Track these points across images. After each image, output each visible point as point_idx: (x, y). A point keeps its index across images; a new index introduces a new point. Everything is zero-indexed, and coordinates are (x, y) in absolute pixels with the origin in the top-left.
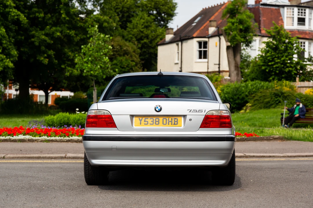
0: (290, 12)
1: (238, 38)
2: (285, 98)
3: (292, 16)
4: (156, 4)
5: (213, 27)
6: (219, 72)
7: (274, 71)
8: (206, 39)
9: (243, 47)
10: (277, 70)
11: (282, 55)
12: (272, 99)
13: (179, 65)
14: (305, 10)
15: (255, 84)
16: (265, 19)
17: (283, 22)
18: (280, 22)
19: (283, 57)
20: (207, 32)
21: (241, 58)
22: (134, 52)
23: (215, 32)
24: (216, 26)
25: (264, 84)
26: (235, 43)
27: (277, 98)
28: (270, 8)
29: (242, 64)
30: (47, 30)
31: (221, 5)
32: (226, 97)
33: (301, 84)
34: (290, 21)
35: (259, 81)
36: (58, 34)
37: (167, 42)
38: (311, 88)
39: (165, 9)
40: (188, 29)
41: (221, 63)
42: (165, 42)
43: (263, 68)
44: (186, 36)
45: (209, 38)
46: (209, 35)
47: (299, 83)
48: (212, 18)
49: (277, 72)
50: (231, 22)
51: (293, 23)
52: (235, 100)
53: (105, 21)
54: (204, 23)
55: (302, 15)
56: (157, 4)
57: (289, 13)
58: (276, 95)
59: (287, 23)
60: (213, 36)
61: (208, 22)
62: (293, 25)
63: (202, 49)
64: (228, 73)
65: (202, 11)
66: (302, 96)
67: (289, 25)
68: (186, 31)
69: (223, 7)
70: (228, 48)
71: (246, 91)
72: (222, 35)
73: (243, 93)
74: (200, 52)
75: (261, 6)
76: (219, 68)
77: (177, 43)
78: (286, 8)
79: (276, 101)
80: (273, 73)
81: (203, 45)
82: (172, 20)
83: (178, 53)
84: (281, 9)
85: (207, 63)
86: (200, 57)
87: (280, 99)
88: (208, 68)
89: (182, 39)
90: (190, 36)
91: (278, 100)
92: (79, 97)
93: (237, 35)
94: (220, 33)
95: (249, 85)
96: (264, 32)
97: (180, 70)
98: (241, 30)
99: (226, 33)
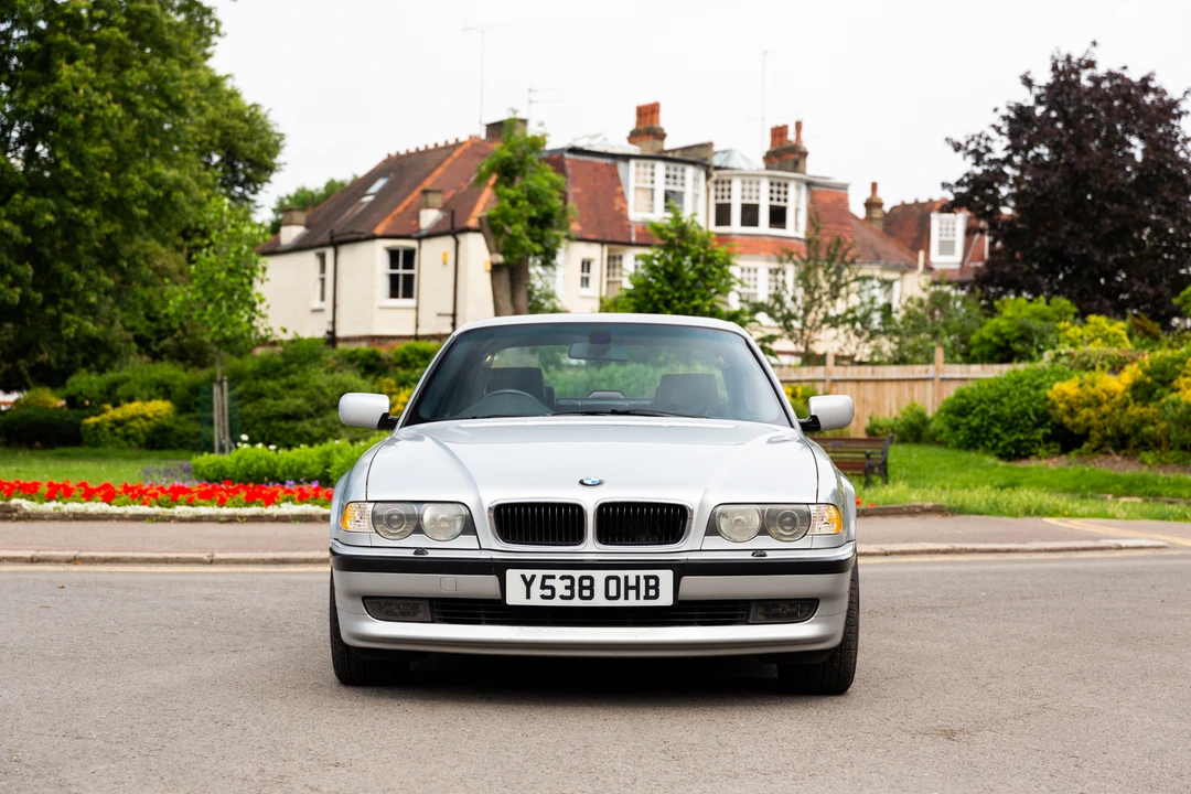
0: (645, 174)
1: (527, 242)
3: (649, 185)
4: (225, 134)
5: (433, 208)
8: (413, 244)
9: (535, 269)
11: (690, 294)
13: (328, 316)
14: (683, 171)
15: (632, 373)
16: (578, 190)
17: (625, 202)
18: (618, 201)
19: (692, 298)
20: (414, 222)
21: (530, 299)
23: (438, 223)
24: (440, 206)
26: (516, 256)
28: (592, 163)
30: (14, 204)
31: (449, 149)
34: (643, 199)
35: (642, 367)
36: (49, 218)
37: (288, 248)
39: (252, 151)
40: (348, 212)
41: (459, 311)
42: (279, 249)
44: (352, 232)
45: (420, 239)
46: (419, 230)
48: (428, 184)
50: (508, 197)
51: (652, 206)
53: (178, 185)
54: (404, 198)
55: (675, 184)
56: (228, 134)
57: (641, 177)
59: (636, 205)
60: (433, 234)
61: (417, 192)
62: (652, 211)
63: (401, 271)
65: (386, 162)
67: (641, 211)
68: (343, 217)
69: (456, 154)
70: (495, 269)
72: (467, 230)
74: (394, 279)
75: (567, 155)
76: (454, 325)
77: (320, 250)
78: (633, 163)
81: (403, 260)
82: (269, 181)
83: (323, 280)
84: (621, 166)
85: (414, 312)
86: (394, 294)
88: (417, 326)
89: (336, 239)
90: (362, 233)
92: (41, 404)
93: (524, 235)
94: (458, 225)
95: (617, 375)
96: (575, 227)
97: (330, 329)
98: (532, 221)
99: (492, 228)
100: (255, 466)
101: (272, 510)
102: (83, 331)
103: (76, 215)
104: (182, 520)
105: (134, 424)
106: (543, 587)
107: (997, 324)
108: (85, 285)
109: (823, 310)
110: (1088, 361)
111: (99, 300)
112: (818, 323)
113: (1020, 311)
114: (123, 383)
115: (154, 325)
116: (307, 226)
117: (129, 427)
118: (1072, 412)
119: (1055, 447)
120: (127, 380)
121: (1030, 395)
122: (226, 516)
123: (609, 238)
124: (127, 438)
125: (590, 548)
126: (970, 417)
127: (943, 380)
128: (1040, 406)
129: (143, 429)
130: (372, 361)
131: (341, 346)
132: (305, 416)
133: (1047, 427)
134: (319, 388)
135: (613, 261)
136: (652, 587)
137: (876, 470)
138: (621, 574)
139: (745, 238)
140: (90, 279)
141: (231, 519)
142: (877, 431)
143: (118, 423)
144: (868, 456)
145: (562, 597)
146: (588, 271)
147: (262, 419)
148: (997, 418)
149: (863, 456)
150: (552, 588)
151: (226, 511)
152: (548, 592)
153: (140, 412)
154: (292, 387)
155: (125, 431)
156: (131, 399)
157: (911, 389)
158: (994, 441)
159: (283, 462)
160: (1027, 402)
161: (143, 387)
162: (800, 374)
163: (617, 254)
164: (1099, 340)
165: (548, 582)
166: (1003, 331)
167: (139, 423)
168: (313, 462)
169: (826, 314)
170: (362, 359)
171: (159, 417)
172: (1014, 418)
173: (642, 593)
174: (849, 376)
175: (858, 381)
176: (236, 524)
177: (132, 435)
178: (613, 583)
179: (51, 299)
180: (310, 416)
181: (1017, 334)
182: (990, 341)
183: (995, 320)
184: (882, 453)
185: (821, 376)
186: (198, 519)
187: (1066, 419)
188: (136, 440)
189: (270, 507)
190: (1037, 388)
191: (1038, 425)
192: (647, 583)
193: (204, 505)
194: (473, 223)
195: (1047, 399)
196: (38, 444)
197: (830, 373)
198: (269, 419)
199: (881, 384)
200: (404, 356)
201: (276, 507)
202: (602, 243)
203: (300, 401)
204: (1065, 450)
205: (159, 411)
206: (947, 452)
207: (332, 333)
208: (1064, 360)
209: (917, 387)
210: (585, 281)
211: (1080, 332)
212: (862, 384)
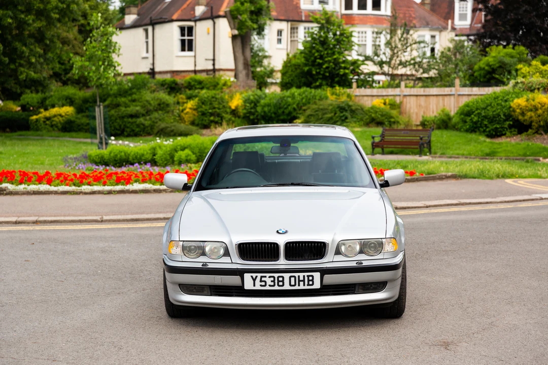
1: (249, 23)
2: (353, 112)
5: (202, 5)
6: (214, 70)
7: (322, 73)
8: (191, 24)
9: (255, 37)
10: (325, 72)
11: (332, 52)
12: (335, 114)
13: (151, 61)
15: (304, 92)
19: (333, 54)
20: (192, 13)
21: (251, 52)
22: (75, 39)
23: (204, 13)
24: (205, 4)
25: (315, 92)
26: (244, 31)
27: (342, 112)
29: (254, 61)
32: (265, 112)
33: (359, 92)
35: (308, 89)
36: (10, 20)
37: (129, 26)
38: (381, 98)
40: (159, 7)
41: (216, 58)
42: (124, 26)
43: (306, 69)
44: (161, 18)
45: (195, 21)
46: (195, 17)
47: (358, 90)
49: (327, 74)
51: (312, 1)
52: (279, 116)
58: (342, 109)
59: (304, 1)
60: (201, 19)
62: (313, 4)
63: (186, 38)
64: (233, 73)
66: (377, 110)
67: (307, 4)
68: (157, 10)
70: (234, 37)
71: (294, 103)
72: (219, 17)
73: (289, 105)
74: (183, 42)
76: (214, 65)
77: (145, 27)
79: (341, 117)
80: (321, 76)
81: (187, 32)
83: (147, 42)
85: (193, 59)
86: (183, 49)
87: (347, 114)
88: (195, 65)
89: (153, 22)
90: (166, 19)
91: (344, 115)
92: (8, 110)
93: (248, 20)
94: (214, 14)
95: (296, 94)
96: (274, 14)
97: (152, 67)
98: (252, 12)
99: (232, 16)
100: (119, 156)
101: (129, 187)
102: (29, 77)
103: (23, 19)
104: (86, 193)
105: (56, 119)
106: (261, 281)
107: (488, 60)
108: (29, 53)
109: (399, 59)
110: (532, 86)
111: (36, 60)
112: (396, 66)
113: (499, 53)
114: (49, 98)
115: (63, 67)
116: (138, 15)
117: (53, 121)
118: (523, 114)
119: (515, 131)
120: (51, 96)
121: (502, 105)
122: (107, 191)
123: (291, 19)
124: (52, 126)
125: (282, 262)
126: (473, 116)
127: (459, 95)
128: (506, 111)
129: (60, 121)
130: (173, 85)
131: (158, 77)
132: (141, 115)
133: (510, 121)
134: (147, 101)
135: (294, 30)
136: (311, 280)
137: (425, 145)
138: (296, 275)
139: (360, 16)
140: (31, 50)
141: (110, 192)
142: (426, 123)
143: (48, 119)
144: (421, 139)
145: (270, 286)
146: (281, 36)
147: (119, 117)
148: (485, 117)
149: (418, 138)
150: (265, 282)
151: (107, 188)
152: (263, 284)
153: (58, 113)
154: (134, 101)
155: (51, 123)
156: (53, 106)
157: (443, 100)
158: (485, 128)
159: (133, 153)
160: (500, 109)
161: (59, 99)
162: (388, 92)
163: (295, 26)
164: (538, 74)
165: (263, 279)
166: (491, 64)
167: (58, 118)
168: (147, 153)
169: (401, 61)
170: (169, 84)
171: (67, 115)
172: (494, 117)
173: (306, 283)
174: (412, 93)
175: (417, 96)
176: (112, 195)
177: (55, 125)
178: (293, 279)
179: (12, 61)
180: (143, 115)
181: (497, 65)
182: (484, 69)
183: (487, 58)
184: (428, 137)
185: (398, 93)
186: (93, 193)
187: (520, 117)
188: (57, 127)
189: (128, 186)
190: (506, 101)
191: (505, 121)
192: (308, 279)
193: (96, 185)
194: (222, 13)
195: (510, 107)
196: (8, 130)
197: (403, 92)
198: (123, 117)
199: (428, 97)
200: (189, 83)
201: (131, 185)
202: (288, 21)
203: (138, 108)
204: (520, 132)
205: (68, 112)
206: (461, 134)
207: (153, 69)
208: (520, 85)
209: (446, 98)
210: (279, 41)
211: (528, 69)
212: (418, 97)
